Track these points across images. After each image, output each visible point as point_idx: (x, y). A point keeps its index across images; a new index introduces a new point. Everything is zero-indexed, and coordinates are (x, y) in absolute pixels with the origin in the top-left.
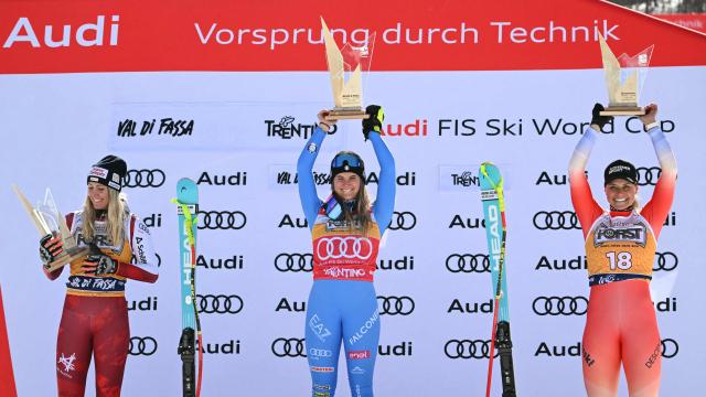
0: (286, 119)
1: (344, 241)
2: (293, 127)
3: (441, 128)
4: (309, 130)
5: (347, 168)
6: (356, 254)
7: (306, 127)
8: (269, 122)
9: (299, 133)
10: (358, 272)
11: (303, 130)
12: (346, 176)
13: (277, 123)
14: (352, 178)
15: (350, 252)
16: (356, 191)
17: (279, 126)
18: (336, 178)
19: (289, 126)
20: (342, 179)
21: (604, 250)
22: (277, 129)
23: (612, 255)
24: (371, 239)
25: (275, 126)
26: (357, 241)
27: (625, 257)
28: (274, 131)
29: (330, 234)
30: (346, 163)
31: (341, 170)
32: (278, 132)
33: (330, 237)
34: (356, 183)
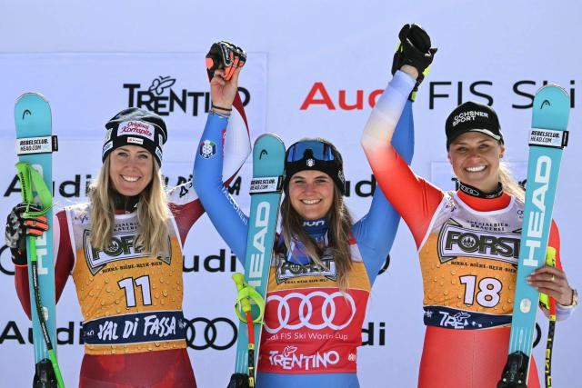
0: (161, 80)
1: (306, 300)
2: (173, 96)
3: (432, 96)
4: (202, 100)
5: (310, 163)
6: (328, 322)
7: (196, 95)
8: (131, 87)
9: (183, 105)
10: (326, 359)
11: (190, 100)
12: (309, 176)
13: (144, 88)
14: (320, 180)
15: (317, 319)
16: (327, 204)
17: (149, 93)
18: (293, 181)
19: (167, 93)
20: (301, 181)
21: (456, 270)
22: (146, 98)
23: (470, 281)
24: (352, 293)
25: (140, 94)
26: (329, 299)
27: (490, 287)
28: (140, 103)
29: (283, 287)
30: (308, 154)
31: (301, 166)
32: (147, 104)
33: (282, 294)
34: (327, 190)
